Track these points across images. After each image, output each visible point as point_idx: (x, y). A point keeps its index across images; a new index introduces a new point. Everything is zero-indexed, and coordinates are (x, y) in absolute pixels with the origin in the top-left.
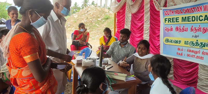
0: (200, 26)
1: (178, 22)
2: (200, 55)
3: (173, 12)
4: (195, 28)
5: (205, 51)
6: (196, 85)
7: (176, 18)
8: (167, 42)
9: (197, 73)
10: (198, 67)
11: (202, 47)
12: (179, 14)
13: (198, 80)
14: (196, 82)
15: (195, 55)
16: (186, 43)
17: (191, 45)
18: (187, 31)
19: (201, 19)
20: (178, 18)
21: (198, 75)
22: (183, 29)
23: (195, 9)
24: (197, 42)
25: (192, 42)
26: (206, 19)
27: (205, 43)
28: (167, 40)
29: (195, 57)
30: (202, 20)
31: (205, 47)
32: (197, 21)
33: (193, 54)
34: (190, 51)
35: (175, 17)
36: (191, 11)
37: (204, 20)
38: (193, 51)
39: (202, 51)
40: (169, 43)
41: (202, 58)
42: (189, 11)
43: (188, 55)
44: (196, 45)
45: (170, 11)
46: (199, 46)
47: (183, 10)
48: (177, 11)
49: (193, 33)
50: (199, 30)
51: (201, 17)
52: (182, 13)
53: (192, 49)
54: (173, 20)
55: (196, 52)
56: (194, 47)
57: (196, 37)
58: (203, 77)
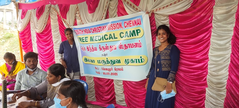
0: (106, 45)
1: (87, 41)
2: (114, 71)
3: (82, 31)
4: (103, 47)
5: (117, 67)
6: (115, 101)
7: (86, 38)
8: (86, 61)
9: (114, 90)
10: (113, 84)
11: (113, 64)
12: (88, 33)
13: (116, 96)
14: (115, 98)
15: (109, 72)
16: (99, 62)
17: (103, 63)
18: (97, 50)
19: (106, 38)
20: (87, 37)
21: (115, 91)
22: (93, 49)
23: (101, 28)
24: (108, 60)
25: (103, 61)
26: (111, 38)
27: (114, 60)
28: (86, 60)
29: (110, 74)
30: (108, 38)
31: (115, 64)
32: (103, 40)
33: (107, 71)
34: (104, 69)
35: (84, 36)
36: (98, 30)
37: (110, 39)
38: (106, 69)
39: (113, 68)
40: (88, 62)
41: (116, 74)
42: (96, 30)
43: (104, 73)
44: (107, 63)
45: (80, 30)
46: (110, 63)
47: (91, 29)
48: (86, 30)
49: (102, 52)
50: (107, 48)
51: (106, 36)
52: (90, 32)
53: (105, 67)
54: (83, 40)
55: (110, 70)
56: (106, 65)
57: (105, 55)
58: (119, 92)
